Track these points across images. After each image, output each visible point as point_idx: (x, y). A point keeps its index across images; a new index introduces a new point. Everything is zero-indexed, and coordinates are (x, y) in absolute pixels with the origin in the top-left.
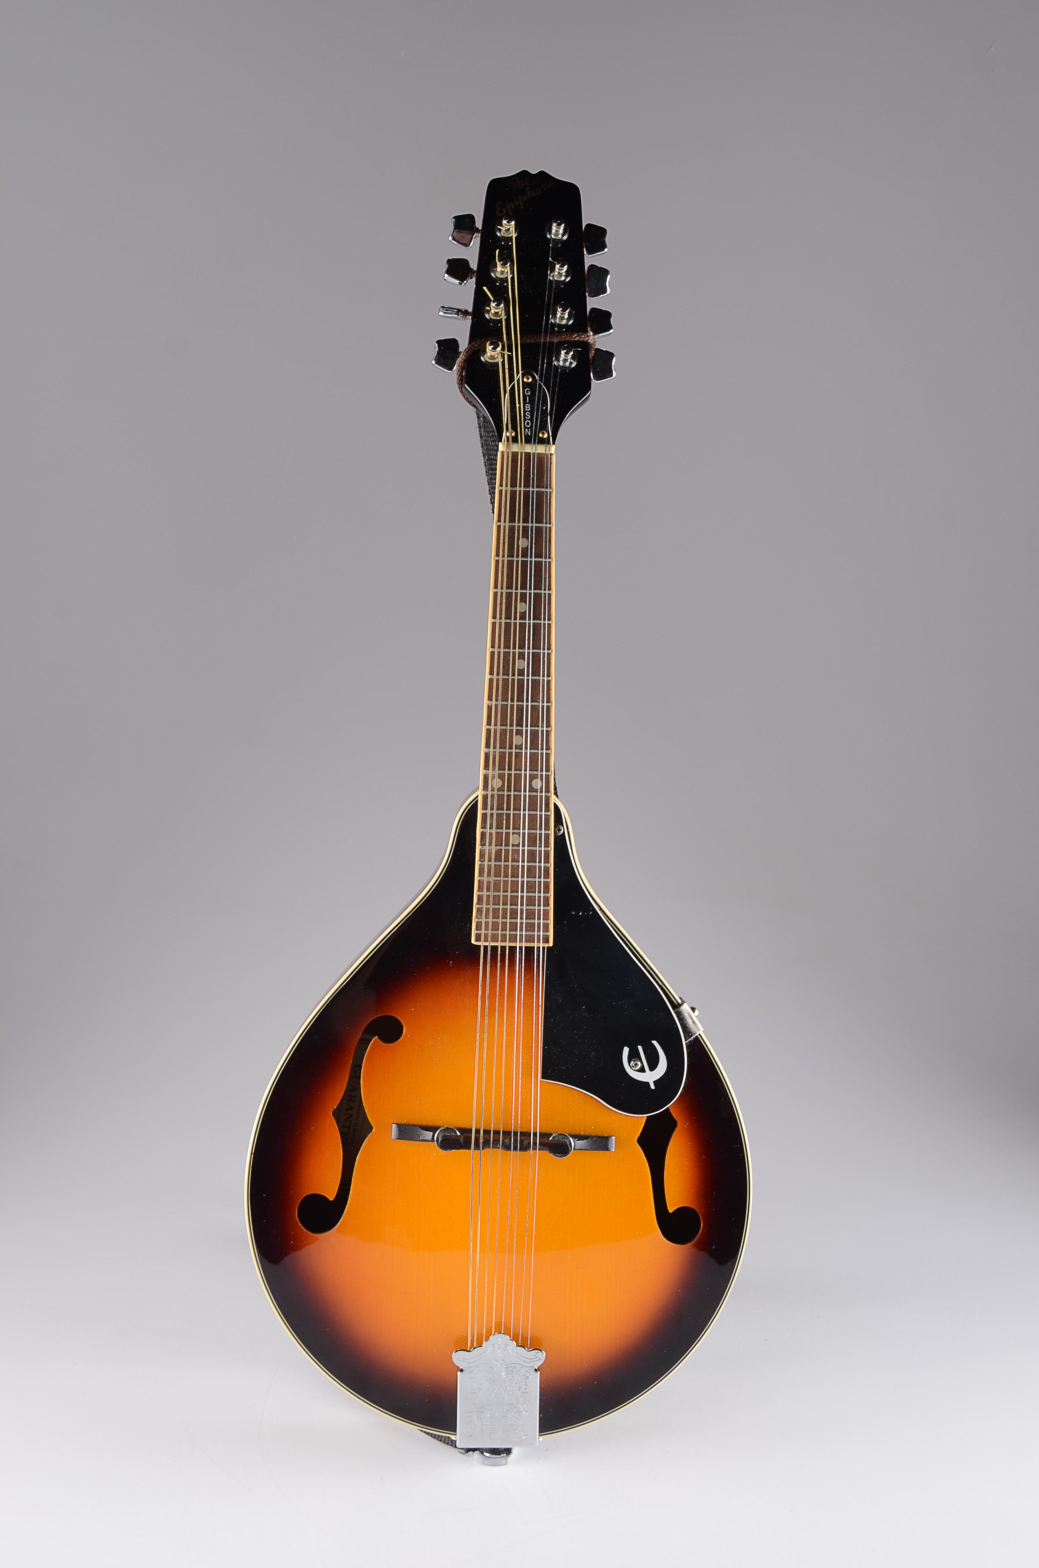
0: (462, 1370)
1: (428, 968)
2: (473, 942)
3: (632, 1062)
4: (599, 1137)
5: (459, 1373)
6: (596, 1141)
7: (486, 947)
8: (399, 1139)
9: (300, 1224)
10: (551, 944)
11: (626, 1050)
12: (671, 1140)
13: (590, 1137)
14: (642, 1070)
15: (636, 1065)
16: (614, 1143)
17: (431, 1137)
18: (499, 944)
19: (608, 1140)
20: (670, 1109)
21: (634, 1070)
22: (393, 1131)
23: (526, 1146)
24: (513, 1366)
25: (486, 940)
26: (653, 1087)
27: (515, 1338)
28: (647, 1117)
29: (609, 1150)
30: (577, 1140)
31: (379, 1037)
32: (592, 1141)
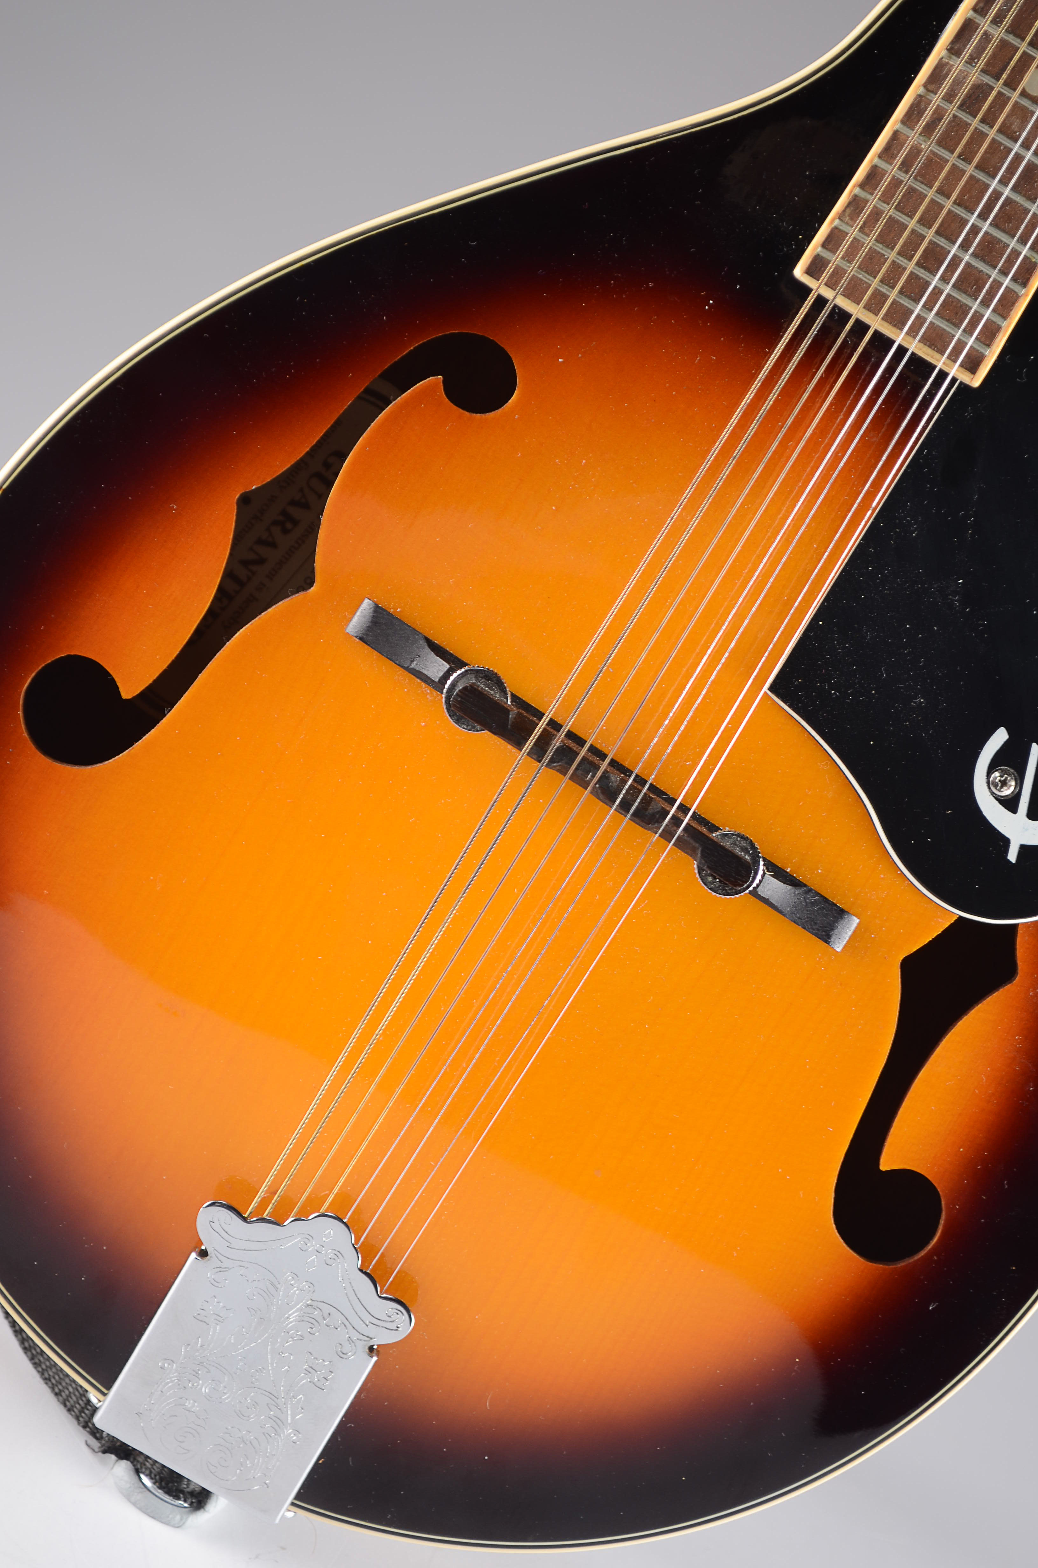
0: (204, 1254)
1: (651, 285)
2: (799, 272)
3: (997, 774)
4: (825, 900)
5: (193, 1255)
6: (813, 904)
7: (821, 302)
8: (361, 639)
9: (20, 713)
10: (976, 382)
11: (1000, 737)
12: (980, 1005)
13: (805, 885)
14: (1011, 804)
15: (1004, 783)
16: (850, 933)
17: (441, 674)
18: (857, 311)
19: (842, 918)
20: (1020, 932)
21: (993, 793)
22: (358, 613)
23: (653, 815)
24: (327, 1309)
25: (831, 284)
26: (1012, 856)
27: (365, 1250)
28: (960, 918)
29: (827, 942)
30: (770, 875)
31: (444, 382)
32: (805, 899)
